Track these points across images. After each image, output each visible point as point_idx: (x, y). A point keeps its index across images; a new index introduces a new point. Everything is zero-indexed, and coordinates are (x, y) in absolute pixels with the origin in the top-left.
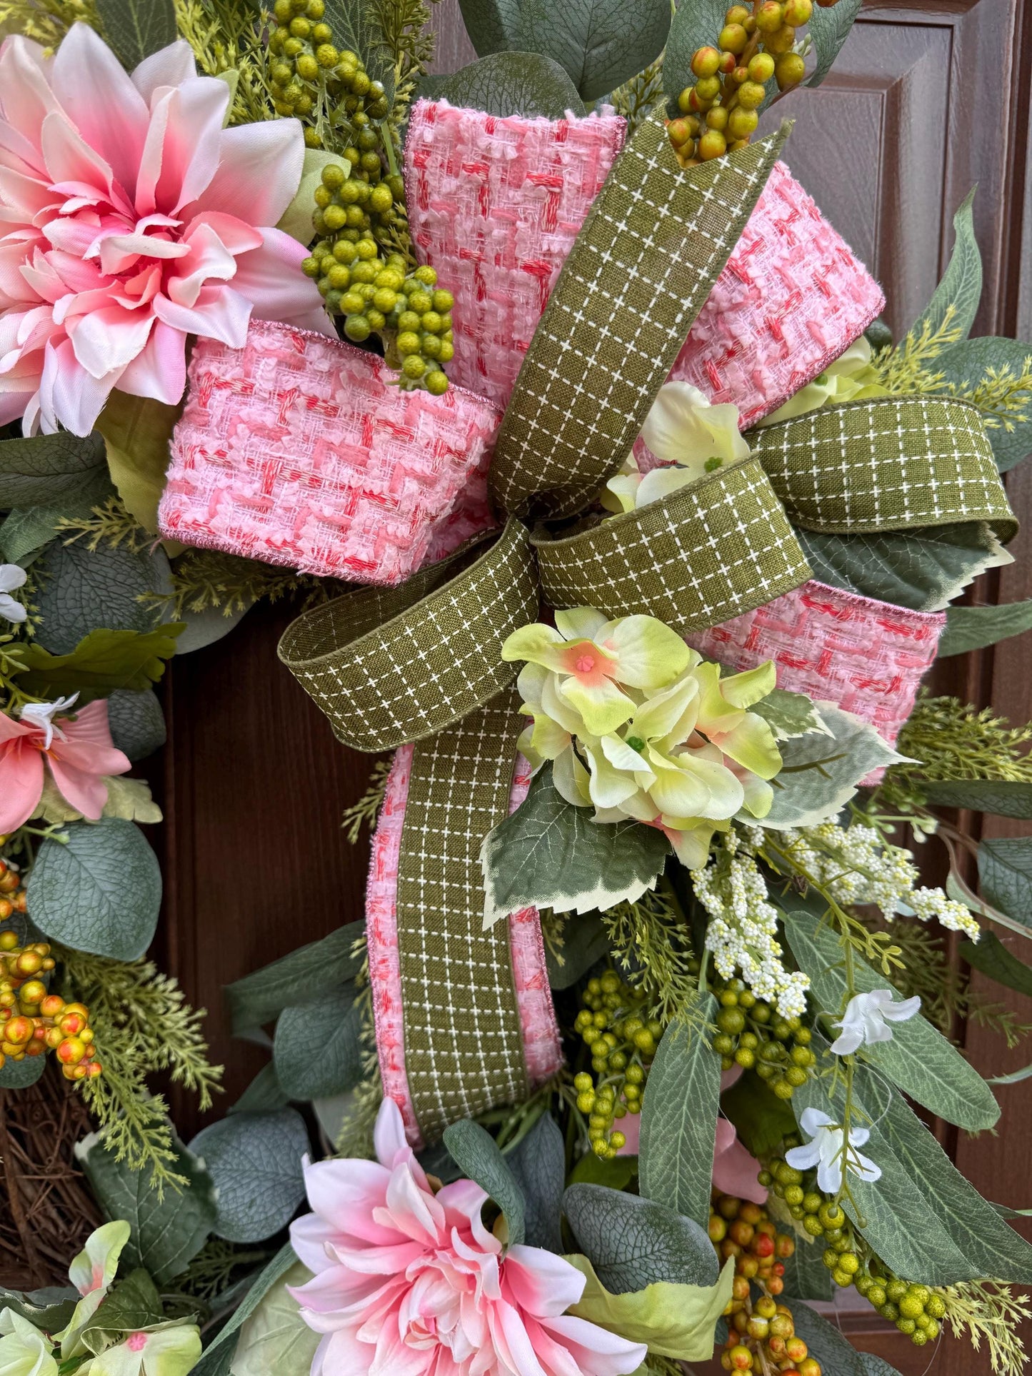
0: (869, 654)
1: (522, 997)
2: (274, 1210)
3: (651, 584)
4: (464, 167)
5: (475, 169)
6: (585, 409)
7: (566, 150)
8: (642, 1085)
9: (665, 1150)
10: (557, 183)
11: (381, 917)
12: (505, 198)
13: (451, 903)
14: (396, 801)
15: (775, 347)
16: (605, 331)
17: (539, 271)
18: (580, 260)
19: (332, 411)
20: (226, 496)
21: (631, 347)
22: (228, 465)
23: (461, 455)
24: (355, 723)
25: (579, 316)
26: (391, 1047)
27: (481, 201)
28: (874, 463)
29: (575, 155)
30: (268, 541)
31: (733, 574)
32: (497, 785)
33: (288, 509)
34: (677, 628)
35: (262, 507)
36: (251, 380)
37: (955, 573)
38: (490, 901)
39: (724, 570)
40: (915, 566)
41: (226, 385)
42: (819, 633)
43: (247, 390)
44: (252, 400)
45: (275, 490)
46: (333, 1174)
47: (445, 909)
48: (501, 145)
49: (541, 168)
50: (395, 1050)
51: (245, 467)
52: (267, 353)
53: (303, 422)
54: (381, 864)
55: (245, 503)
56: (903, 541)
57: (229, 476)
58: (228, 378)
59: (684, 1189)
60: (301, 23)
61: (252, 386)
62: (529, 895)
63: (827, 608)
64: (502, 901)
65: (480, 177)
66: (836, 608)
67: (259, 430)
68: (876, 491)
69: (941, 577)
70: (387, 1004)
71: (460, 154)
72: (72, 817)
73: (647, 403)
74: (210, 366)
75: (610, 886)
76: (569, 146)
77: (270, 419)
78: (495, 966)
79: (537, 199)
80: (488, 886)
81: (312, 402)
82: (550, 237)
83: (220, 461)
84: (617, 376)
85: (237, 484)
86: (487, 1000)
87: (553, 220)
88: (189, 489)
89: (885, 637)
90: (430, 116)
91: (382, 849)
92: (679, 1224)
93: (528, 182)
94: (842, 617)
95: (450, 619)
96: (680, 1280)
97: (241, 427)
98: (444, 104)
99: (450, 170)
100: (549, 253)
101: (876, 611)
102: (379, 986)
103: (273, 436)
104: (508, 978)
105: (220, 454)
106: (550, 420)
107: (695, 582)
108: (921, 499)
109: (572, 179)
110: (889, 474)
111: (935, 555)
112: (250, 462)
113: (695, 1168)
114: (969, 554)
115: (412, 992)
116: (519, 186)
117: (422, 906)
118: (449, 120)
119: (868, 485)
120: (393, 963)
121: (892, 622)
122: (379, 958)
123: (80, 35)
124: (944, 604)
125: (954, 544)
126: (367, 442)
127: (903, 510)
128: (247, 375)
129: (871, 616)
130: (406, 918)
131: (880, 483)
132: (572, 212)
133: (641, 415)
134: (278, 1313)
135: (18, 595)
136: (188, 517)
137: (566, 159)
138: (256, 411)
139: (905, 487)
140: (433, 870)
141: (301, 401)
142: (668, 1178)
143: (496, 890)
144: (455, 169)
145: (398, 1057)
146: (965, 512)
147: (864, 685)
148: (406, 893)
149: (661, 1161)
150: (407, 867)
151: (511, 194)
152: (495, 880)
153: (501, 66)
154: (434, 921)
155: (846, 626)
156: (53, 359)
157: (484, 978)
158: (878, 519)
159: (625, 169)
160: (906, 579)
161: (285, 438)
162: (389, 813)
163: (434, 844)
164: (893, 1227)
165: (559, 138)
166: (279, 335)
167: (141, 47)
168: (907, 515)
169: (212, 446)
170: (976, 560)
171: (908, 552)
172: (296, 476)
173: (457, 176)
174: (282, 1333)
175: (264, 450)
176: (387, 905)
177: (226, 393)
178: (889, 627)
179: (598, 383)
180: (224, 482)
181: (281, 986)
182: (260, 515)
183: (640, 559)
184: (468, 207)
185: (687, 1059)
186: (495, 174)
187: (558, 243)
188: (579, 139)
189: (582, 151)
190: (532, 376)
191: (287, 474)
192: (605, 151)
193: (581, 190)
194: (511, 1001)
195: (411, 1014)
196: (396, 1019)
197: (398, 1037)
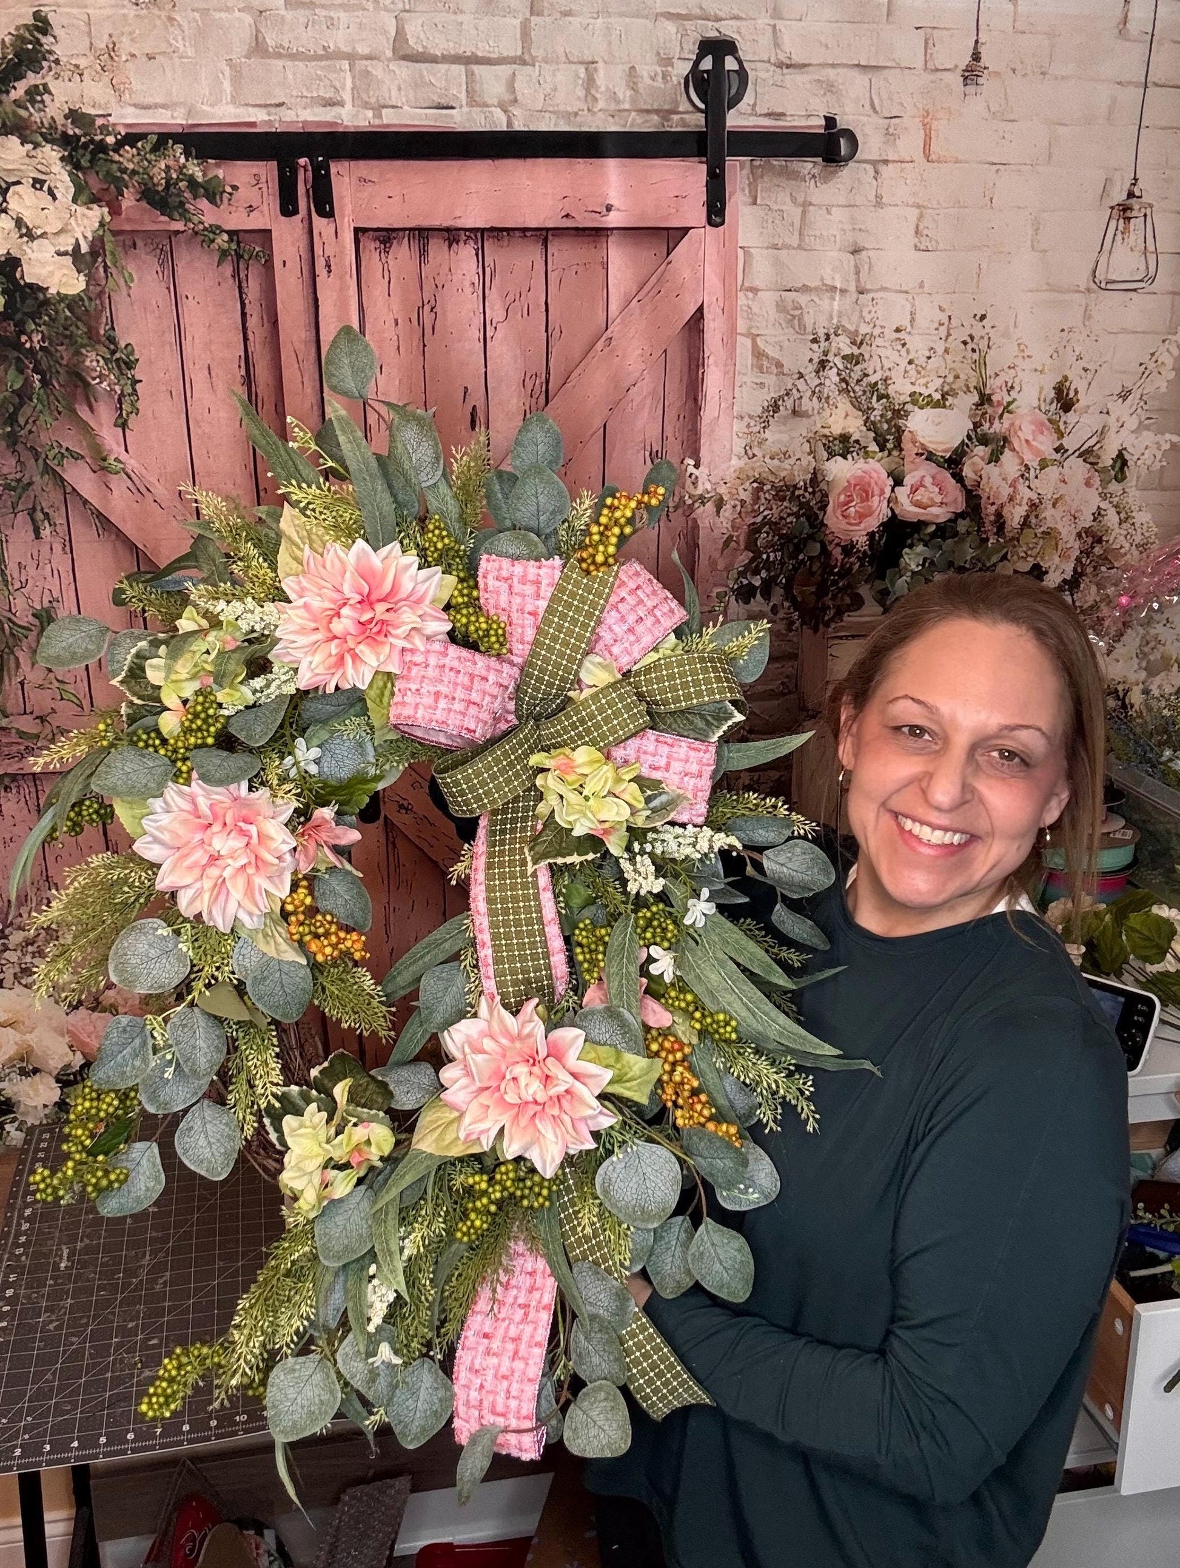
1: (548, 930)
3: (588, 731)
4: (503, 578)
5: (507, 579)
6: (558, 665)
10: (540, 583)
11: (478, 904)
12: (519, 589)
13: (511, 890)
16: (562, 636)
17: (533, 614)
18: (550, 610)
20: (420, 706)
21: (573, 641)
22: (420, 694)
23: (507, 688)
24: (467, 803)
25: (551, 631)
26: (487, 966)
27: (510, 590)
29: (546, 574)
31: (619, 724)
33: (443, 709)
34: (597, 750)
36: (428, 662)
37: (718, 726)
38: (530, 864)
39: (615, 722)
41: (418, 664)
43: (427, 665)
44: (429, 669)
45: (438, 702)
47: (509, 893)
48: (517, 571)
50: (489, 968)
51: (427, 694)
53: (448, 676)
57: (421, 698)
58: (419, 662)
59: (628, 997)
64: (535, 863)
65: (509, 581)
67: (432, 680)
68: (681, 692)
69: (713, 728)
70: (484, 945)
71: (501, 573)
73: (581, 661)
74: (408, 657)
75: (579, 855)
76: (543, 571)
77: (436, 676)
78: (534, 916)
79: (532, 588)
80: (529, 859)
81: (450, 668)
82: (538, 602)
83: (417, 692)
84: (568, 652)
85: (424, 701)
87: (539, 596)
88: (403, 704)
89: (691, 754)
90: (488, 561)
93: (528, 583)
94: (672, 746)
95: (506, 755)
97: (425, 680)
98: (494, 555)
99: (497, 579)
100: (538, 608)
101: (686, 744)
102: (480, 938)
103: (437, 682)
104: (540, 920)
105: (417, 690)
106: (543, 671)
107: (605, 729)
109: (545, 581)
112: (429, 692)
113: (631, 986)
115: (495, 937)
116: (525, 584)
117: (498, 894)
118: (496, 563)
120: (485, 924)
122: (479, 924)
123: (360, 543)
124: (715, 740)
126: (472, 682)
127: (693, 699)
128: (426, 660)
129: (684, 746)
130: (491, 902)
132: (547, 592)
133: (579, 666)
135: (317, 761)
136: (402, 714)
137: (542, 575)
138: (430, 673)
139: (693, 690)
144: (499, 579)
145: (491, 971)
148: (489, 889)
151: (522, 587)
154: (504, 900)
155: (675, 751)
156: (348, 659)
158: (684, 704)
159: (566, 578)
161: (442, 683)
163: (501, 865)
165: (539, 568)
167: (380, 544)
168: (695, 701)
169: (414, 687)
170: (728, 720)
172: (446, 696)
173: (500, 581)
175: (434, 687)
176: (480, 898)
177: (418, 667)
178: (692, 750)
179: (562, 655)
181: (421, 958)
183: (582, 722)
184: (504, 592)
185: (624, 938)
186: (515, 580)
187: (543, 604)
188: (547, 569)
189: (548, 572)
190: (533, 654)
191: (443, 696)
192: (557, 572)
193: (549, 585)
194: (543, 933)
195: (496, 948)
196: (489, 952)
197: (490, 961)
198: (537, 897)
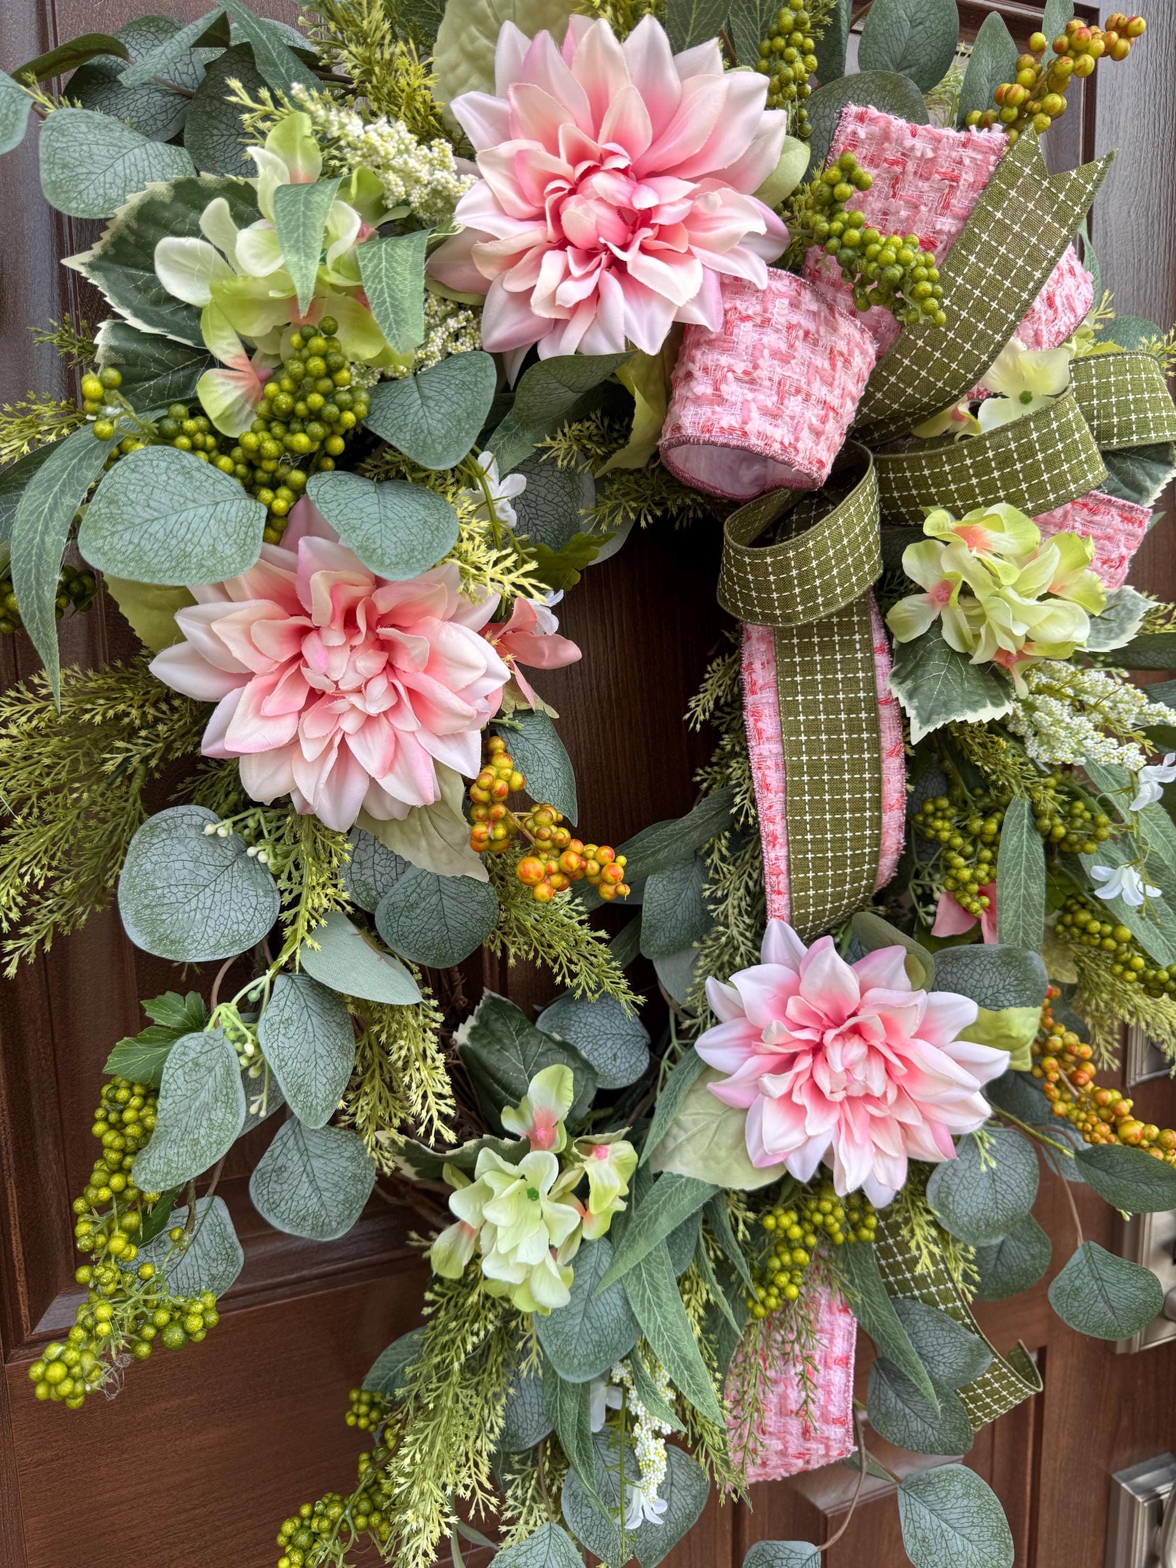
0: (1109, 538)
1: (885, 818)
2: (634, 1060)
4: (886, 160)
5: (893, 163)
7: (968, 154)
8: (992, 863)
9: (1014, 906)
10: (956, 179)
11: (767, 772)
12: (910, 188)
13: (830, 751)
14: (760, 682)
15: (1050, 312)
16: (977, 292)
17: (928, 244)
18: (964, 239)
19: (816, 343)
20: (753, 407)
21: (994, 305)
22: (753, 382)
25: (960, 280)
26: (778, 875)
27: (893, 187)
28: (1114, 400)
29: (973, 159)
30: (782, 443)
31: (1071, 470)
32: (859, 655)
33: (792, 418)
34: (1027, 512)
35: (774, 415)
36: (768, 315)
37: (1156, 481)
39: (1066, 467)
40: (1134, 475)
41: (748, 318)
42: (1077, 525)
43: (765, 323)
44: (769, 330)
45: (786, 402)
46: (752, 978)
47: (825, 757)
48: (921, 146)
49: (945, 166)
50: (781, 877)
51: (768, 383)
52: (780, 295)
53: (802, 350)
54: (760, 732)
55: (765, 412)
56: (1125, 458)
57: (752, 390)
58: (750, 312)
59: (1026, 934)
60: (798, 36)
61: (769, 320)
62: (948, 712)
63: (1085, 505)
64: (926, 722)
65: (898, 169)
66: (1091, 505)
67: (775, 354)
68: (1115, 420)
69: (1148, 483)
70: (774, 841)
71: (884, 150)
72: (523, 706)
74: (733, 303)
75: (994, 703)
76: (970, 152)
77: (783, 347)
78: (868, 795)
79: (941, 190)
81: (807, 334)
82: (943, 219)
83: (747, 378)
84: (981, 326)
85: (761, 397)
86: (858, 824)
87: (947, 206)
89: (1121, 526)
90: (861, 118)
91: (756, 721)
92: (1026, 958)
93: (937, 177)
96: (1023, 1004)
97: (766, 352)
98: (873, 111)
99: (872, 161)
100: (940, 232)
101: (1117, 507)
102: (766, 828)
103: (785, 359)
104: (878, 804)
105: (746, 373)
106: (922, 359)
107: (1046, 477)
108: (1143, 425)
109: (968, 177)
110: (1123, 408)
111: (1143, 468)
112: (771, 380)
113: (1032, 917)
114: (1162, 467)
115: (795, 828)
116: (928, 179)
117: (805, 758)
118: (882, 124)
119: (1109, 416)
120: (778, 807)
121: (1126, 514)
122: (766, 805)
123: (649, 26)
124: (1151, 503)
125: (1153, 460)
126: (833, 366)
127: (1132, 434)
128: (765, 311)
129: (1114, 511)
130: (791, 769)
131: (1118, 415)
132: (960, 202)
133: (992, 357)
134: (690, 1118)
135: (514, 503)
136: (724, 424)
137: (967, 161)
138: (772, 340)
139: (1133, 417)
140: (813, 728)
141: (801, 333)
142: (1015, 927)
143: (919, 714)
144: (876, 161)
145: (783, 882)
146: (1154, 437)
147: (1104, 563)
148: (789, 749)
149: (1011, 914)
150: (787, 730)
151: (920, 184)
152: (916, 708)
153: (873, 81)
154: (815, 768)
155: (1097, 518)
157: (858, 806)
158: (1115, 441)
159: (1006, 173)
160: (1126, 485)
161: (793, 362)
162: (753, 693)
163: (811, 708)
164: (1157, 937)
165: (964, 145)
166: (786, 281)
167: (688, 40)
168: (1135, 437)
169: (740, 367)
170: (1166, 472)
171: (1129, 466)
172: (798, 391)
173: (877, 166)
174: (701, 1131)
175: (779, 371)
177: (749, 325)
178: (1125, 519)
179: (966, 331)
180: (750, 396)
181: (653, 854)
182: (774, 422)
184: (880, 192)
185: (1020, 838)
186: (911, 167)
187: (947, 224)
188: (977, 147)
189: (979, 157)
191: (793, 390)
192: (993, 158)
193: (972, 186)
194: (877, 823)
195: (795, 846)
196: (782, 852)
197: (783, 866)
198: (877, 765)
